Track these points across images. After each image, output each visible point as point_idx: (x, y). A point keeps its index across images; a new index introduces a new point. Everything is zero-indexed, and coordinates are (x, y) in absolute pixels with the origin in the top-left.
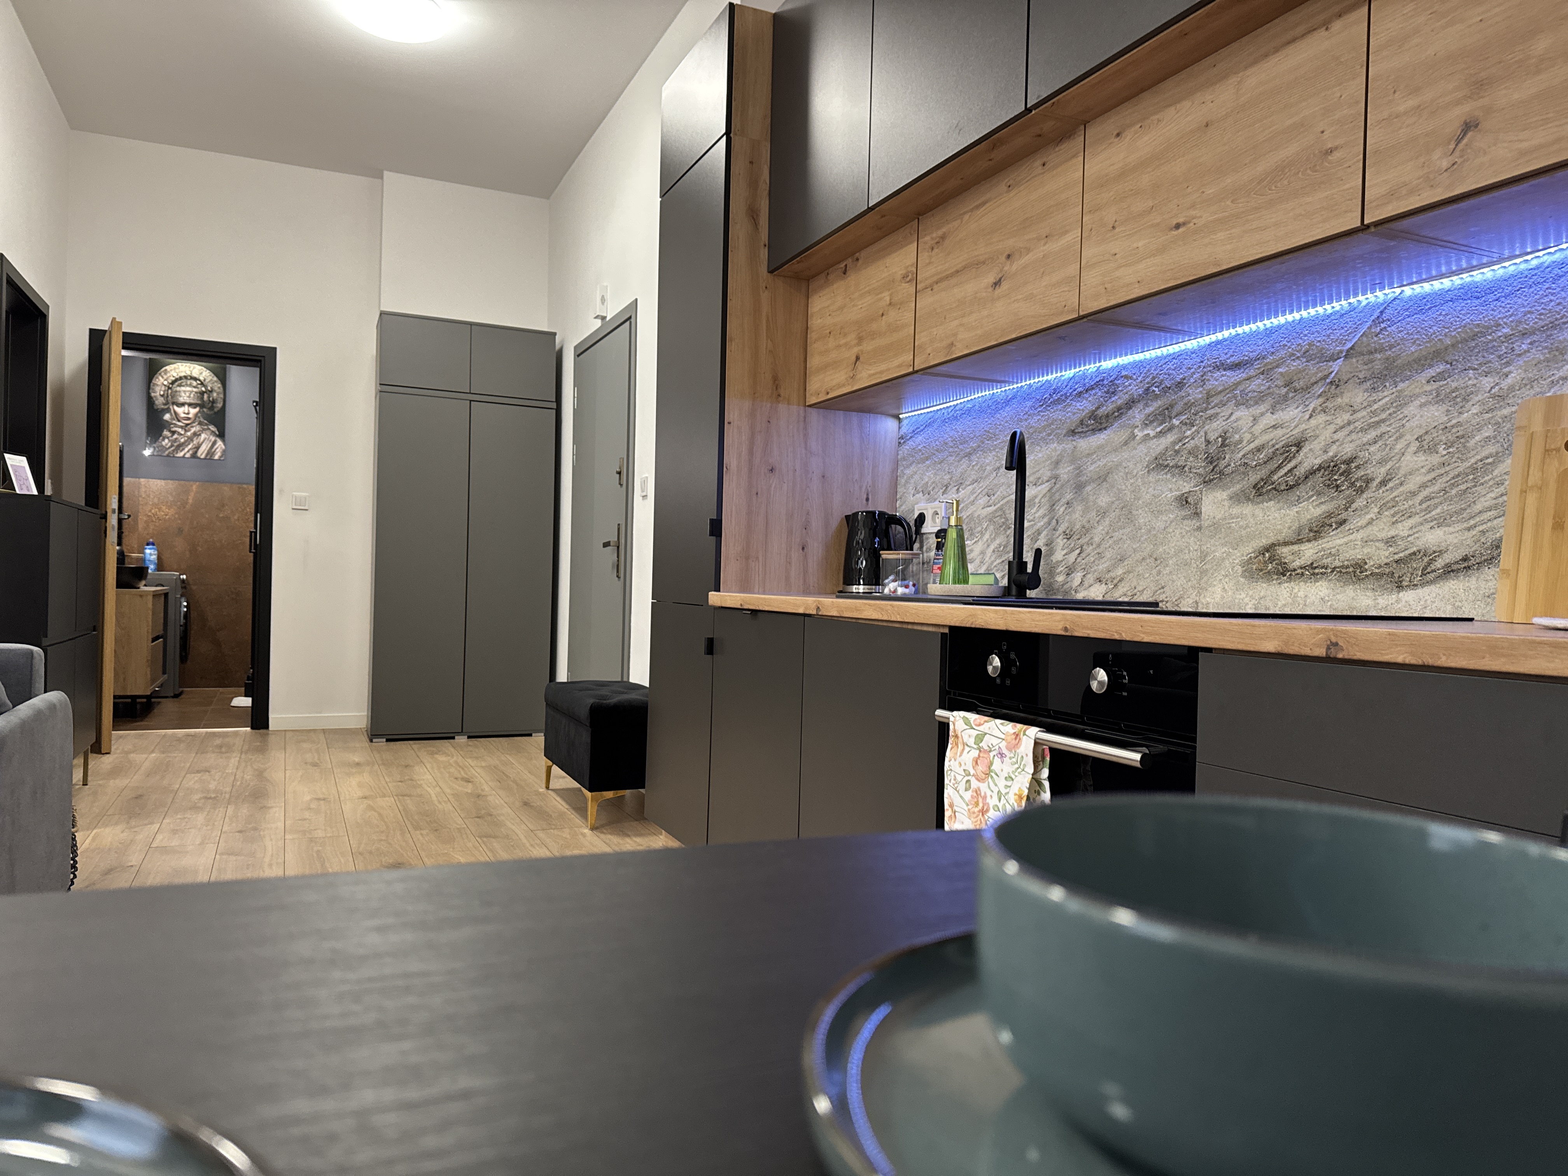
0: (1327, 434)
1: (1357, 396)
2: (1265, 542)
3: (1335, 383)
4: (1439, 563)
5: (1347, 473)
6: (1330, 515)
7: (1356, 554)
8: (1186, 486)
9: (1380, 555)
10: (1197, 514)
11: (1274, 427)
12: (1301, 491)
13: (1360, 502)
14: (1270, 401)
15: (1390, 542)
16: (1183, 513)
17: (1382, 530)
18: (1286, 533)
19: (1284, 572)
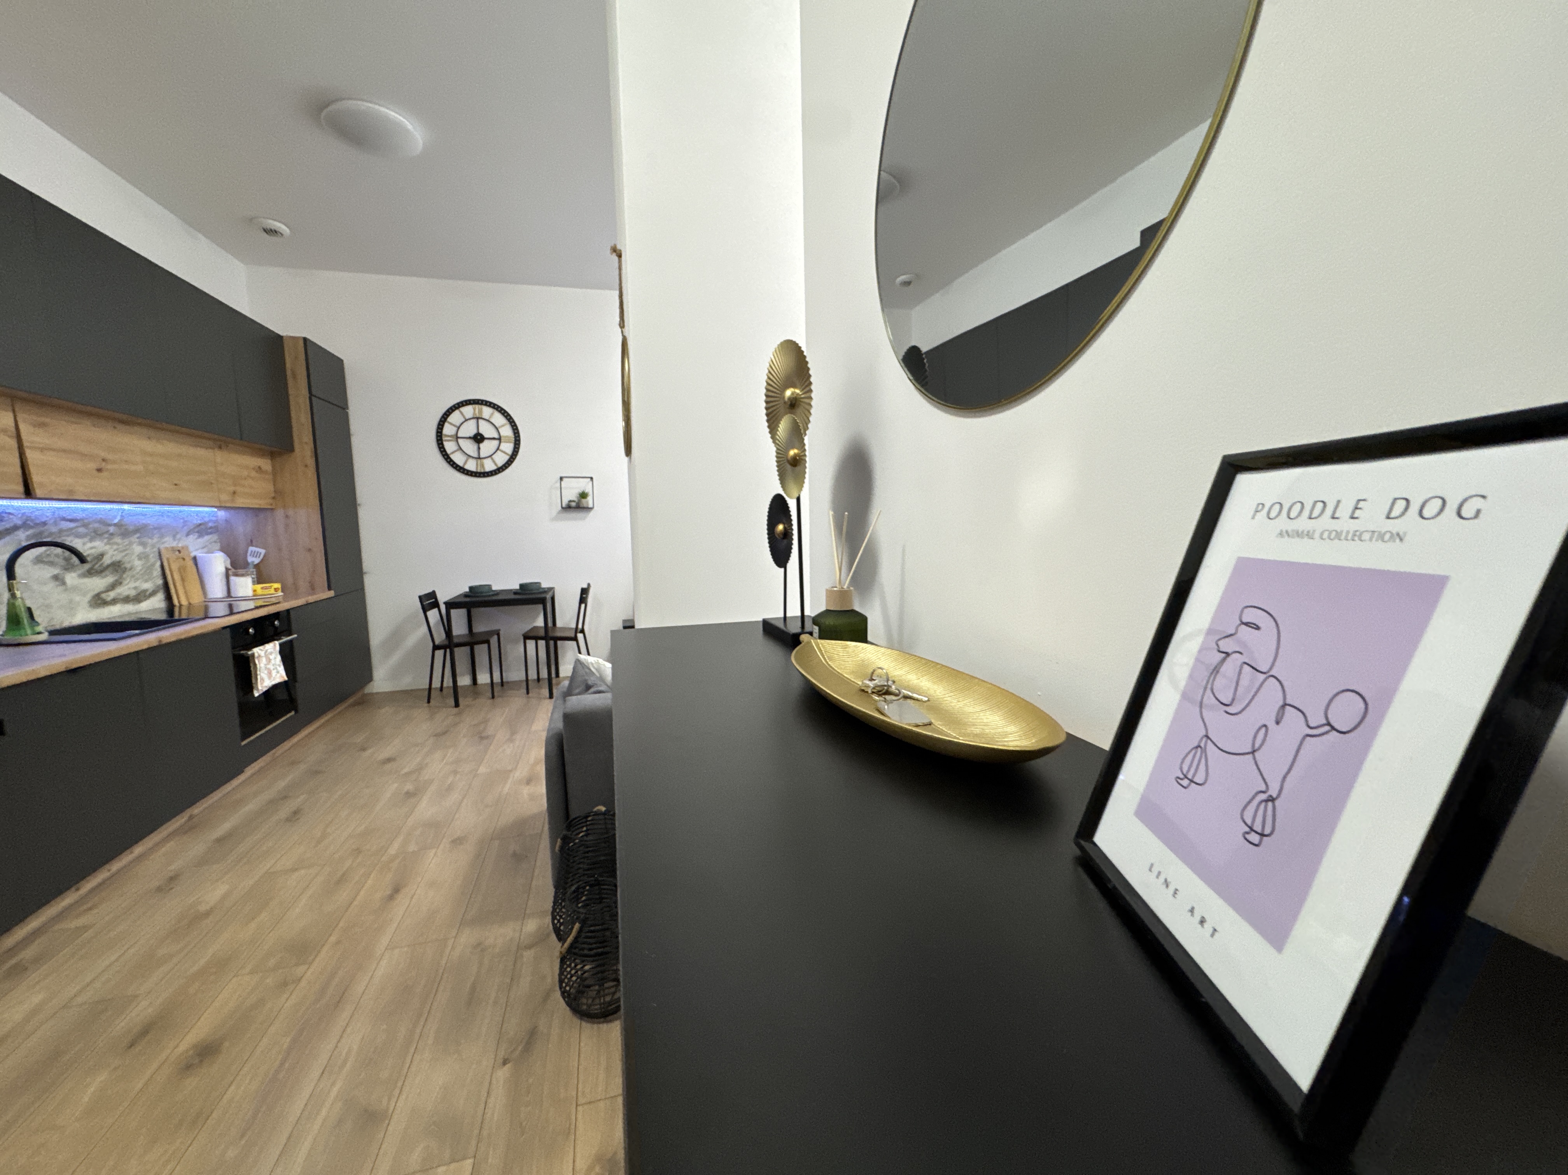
0: (111, 552)
1: (118, 540)
2: (96, 592)
3: (112, 534)
4: (148, 593)
5: (119, 566)
6: (116, 581)
7: (126, 593)
8: (56, 571)
9: (133, 593)
10: (64, 583)
11: (92, 548)
12: (107, 572)
13: (124, 576)
14: (89, 537)
15: (135, 588)
16: (57, 583)
17: (132, 585)
18: (102, 589)
19: (105, 603)
